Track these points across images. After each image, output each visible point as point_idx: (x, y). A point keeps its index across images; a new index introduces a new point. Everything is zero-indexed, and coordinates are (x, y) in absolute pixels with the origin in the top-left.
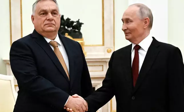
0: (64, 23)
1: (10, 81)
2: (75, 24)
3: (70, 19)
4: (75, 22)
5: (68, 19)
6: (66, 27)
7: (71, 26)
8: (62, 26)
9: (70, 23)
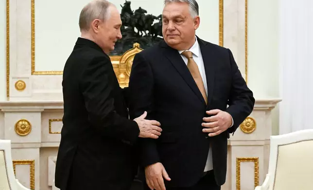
0: (130, 20)
1: (4, 151)
2: (156, 21)
3: (146, 12)
4: (157, 18)
5: (141, 11)
6: (136, 30)
7: (146, 26)
8: (126, 27)
9: (144, 19)
